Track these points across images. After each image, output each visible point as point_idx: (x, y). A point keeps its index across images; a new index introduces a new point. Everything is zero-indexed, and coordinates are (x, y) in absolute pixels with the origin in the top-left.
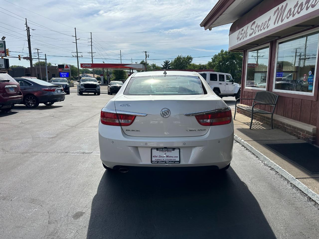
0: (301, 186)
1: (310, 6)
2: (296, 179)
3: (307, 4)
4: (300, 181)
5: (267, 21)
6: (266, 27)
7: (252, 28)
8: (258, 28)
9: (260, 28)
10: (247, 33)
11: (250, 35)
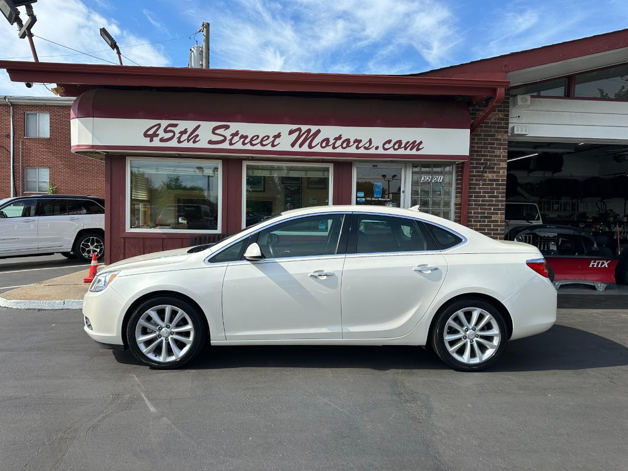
5: (271, 136)
6: (270, 144)
7: (216, 132)
8: (240, 138)
9: (247, 141)
10: (197, 136)
11: (210, 142)
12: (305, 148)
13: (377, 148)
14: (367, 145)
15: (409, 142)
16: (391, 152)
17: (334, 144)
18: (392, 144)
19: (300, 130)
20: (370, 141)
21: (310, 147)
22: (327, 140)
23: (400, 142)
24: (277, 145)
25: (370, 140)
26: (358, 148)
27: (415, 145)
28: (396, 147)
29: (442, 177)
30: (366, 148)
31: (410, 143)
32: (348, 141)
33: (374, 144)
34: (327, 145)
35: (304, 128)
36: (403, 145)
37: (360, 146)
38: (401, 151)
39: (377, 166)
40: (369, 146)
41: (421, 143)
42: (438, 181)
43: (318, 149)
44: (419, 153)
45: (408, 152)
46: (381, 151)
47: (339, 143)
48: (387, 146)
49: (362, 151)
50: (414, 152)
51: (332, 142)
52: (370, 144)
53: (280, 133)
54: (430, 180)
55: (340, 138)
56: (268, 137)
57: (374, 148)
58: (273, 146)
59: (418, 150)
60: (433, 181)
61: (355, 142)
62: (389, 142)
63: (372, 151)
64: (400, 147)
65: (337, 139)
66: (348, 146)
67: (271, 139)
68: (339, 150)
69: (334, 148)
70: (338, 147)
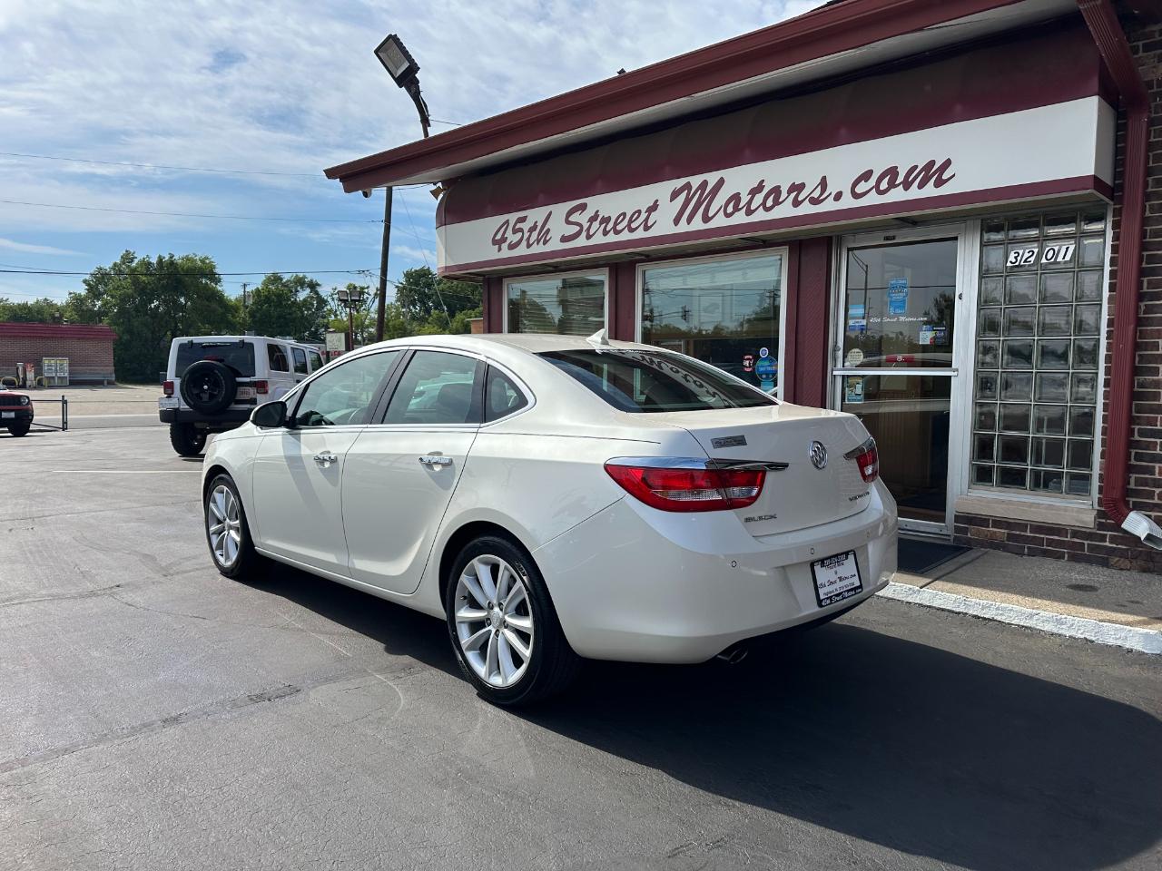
0: (942, 601)
1: (804, 200)
2: (921, 588)
3: (795, 193)
4: (935, 589)
5: (644, 210)
6: (642, 226)
7: (570, 219)
8: (601, 224)
9: (610, 225)
10: (548, 230)
11: (564, 239)
12: (698, 224)
13: (838, 196)
14: (816, 194)
15: (916, 167)
16: (873, 199)
17: (750, 203)
18: (872, 182)
19: (688, 186)
20: (823, 183)
21: (706, 219)
22: (736, 198)
23: (893, 172)
24: (653, 225)
25: (824, 179)
26: (796, 203)
27: (934, 172)
28: (884, 185)
29: (1072, 248)
30: (815, 201)
31: (918, 170)
32: (776, 191)
33: (832, 189)
34: (736, 209)
35: (696, 181)
36: (900, 179)
37: (800, 199)
38: (897, 195)
39: (894, 238)
40: (821, 195)
41: (948, 163)
42: (1060, 259)
43: (720, 221)
44: (945, 190)
45: (914, 193)
46: (848, 202)
47: (759, 198)
48: (860, 189)
49: (806, 209)
50: (930, 191)
51: (745, 199)
52: (823, 190)
53: (657, 200)
54: (1032, 259)
55: (760, 188)
56: (639, 212)
57: (833, 195)
58: (647, 228)
59: (939, 183)
60: (1044, 261)
61: (789, 192)
62: (866, 176)
63: (829, 206)
64: (892, 185)
65: (754, 192)
66: (777, 203)
67: (644, 216)
68: (761, 216)
69: (749, 212)
70: (757, 209)
